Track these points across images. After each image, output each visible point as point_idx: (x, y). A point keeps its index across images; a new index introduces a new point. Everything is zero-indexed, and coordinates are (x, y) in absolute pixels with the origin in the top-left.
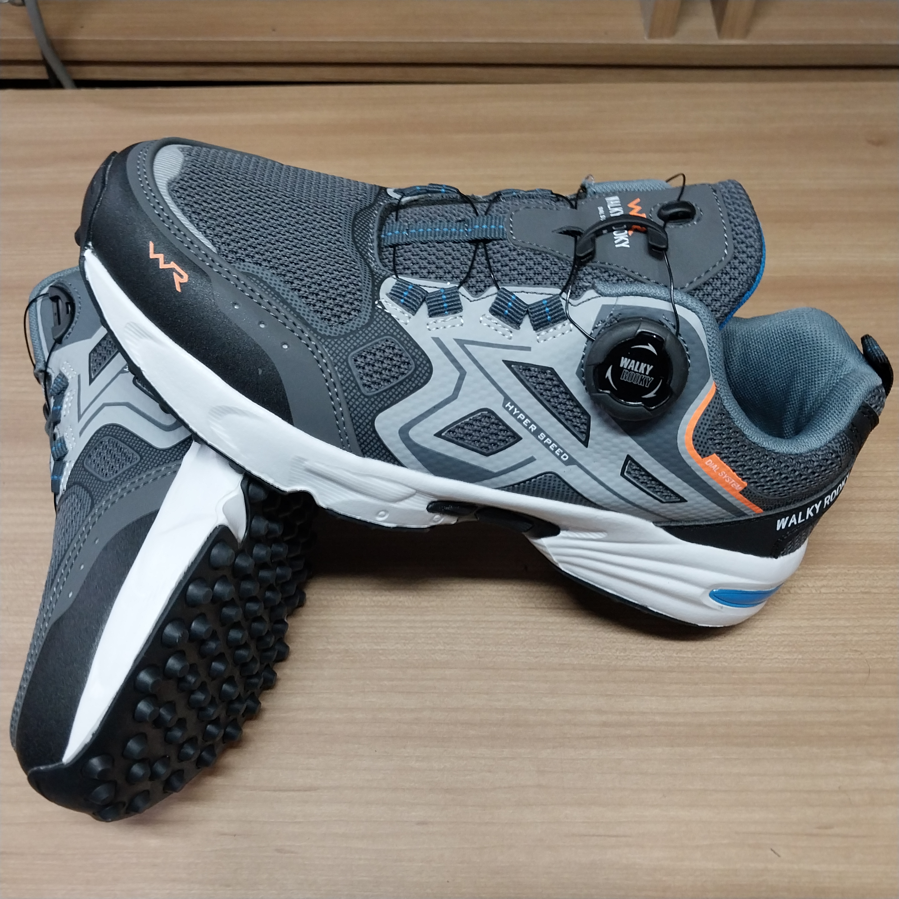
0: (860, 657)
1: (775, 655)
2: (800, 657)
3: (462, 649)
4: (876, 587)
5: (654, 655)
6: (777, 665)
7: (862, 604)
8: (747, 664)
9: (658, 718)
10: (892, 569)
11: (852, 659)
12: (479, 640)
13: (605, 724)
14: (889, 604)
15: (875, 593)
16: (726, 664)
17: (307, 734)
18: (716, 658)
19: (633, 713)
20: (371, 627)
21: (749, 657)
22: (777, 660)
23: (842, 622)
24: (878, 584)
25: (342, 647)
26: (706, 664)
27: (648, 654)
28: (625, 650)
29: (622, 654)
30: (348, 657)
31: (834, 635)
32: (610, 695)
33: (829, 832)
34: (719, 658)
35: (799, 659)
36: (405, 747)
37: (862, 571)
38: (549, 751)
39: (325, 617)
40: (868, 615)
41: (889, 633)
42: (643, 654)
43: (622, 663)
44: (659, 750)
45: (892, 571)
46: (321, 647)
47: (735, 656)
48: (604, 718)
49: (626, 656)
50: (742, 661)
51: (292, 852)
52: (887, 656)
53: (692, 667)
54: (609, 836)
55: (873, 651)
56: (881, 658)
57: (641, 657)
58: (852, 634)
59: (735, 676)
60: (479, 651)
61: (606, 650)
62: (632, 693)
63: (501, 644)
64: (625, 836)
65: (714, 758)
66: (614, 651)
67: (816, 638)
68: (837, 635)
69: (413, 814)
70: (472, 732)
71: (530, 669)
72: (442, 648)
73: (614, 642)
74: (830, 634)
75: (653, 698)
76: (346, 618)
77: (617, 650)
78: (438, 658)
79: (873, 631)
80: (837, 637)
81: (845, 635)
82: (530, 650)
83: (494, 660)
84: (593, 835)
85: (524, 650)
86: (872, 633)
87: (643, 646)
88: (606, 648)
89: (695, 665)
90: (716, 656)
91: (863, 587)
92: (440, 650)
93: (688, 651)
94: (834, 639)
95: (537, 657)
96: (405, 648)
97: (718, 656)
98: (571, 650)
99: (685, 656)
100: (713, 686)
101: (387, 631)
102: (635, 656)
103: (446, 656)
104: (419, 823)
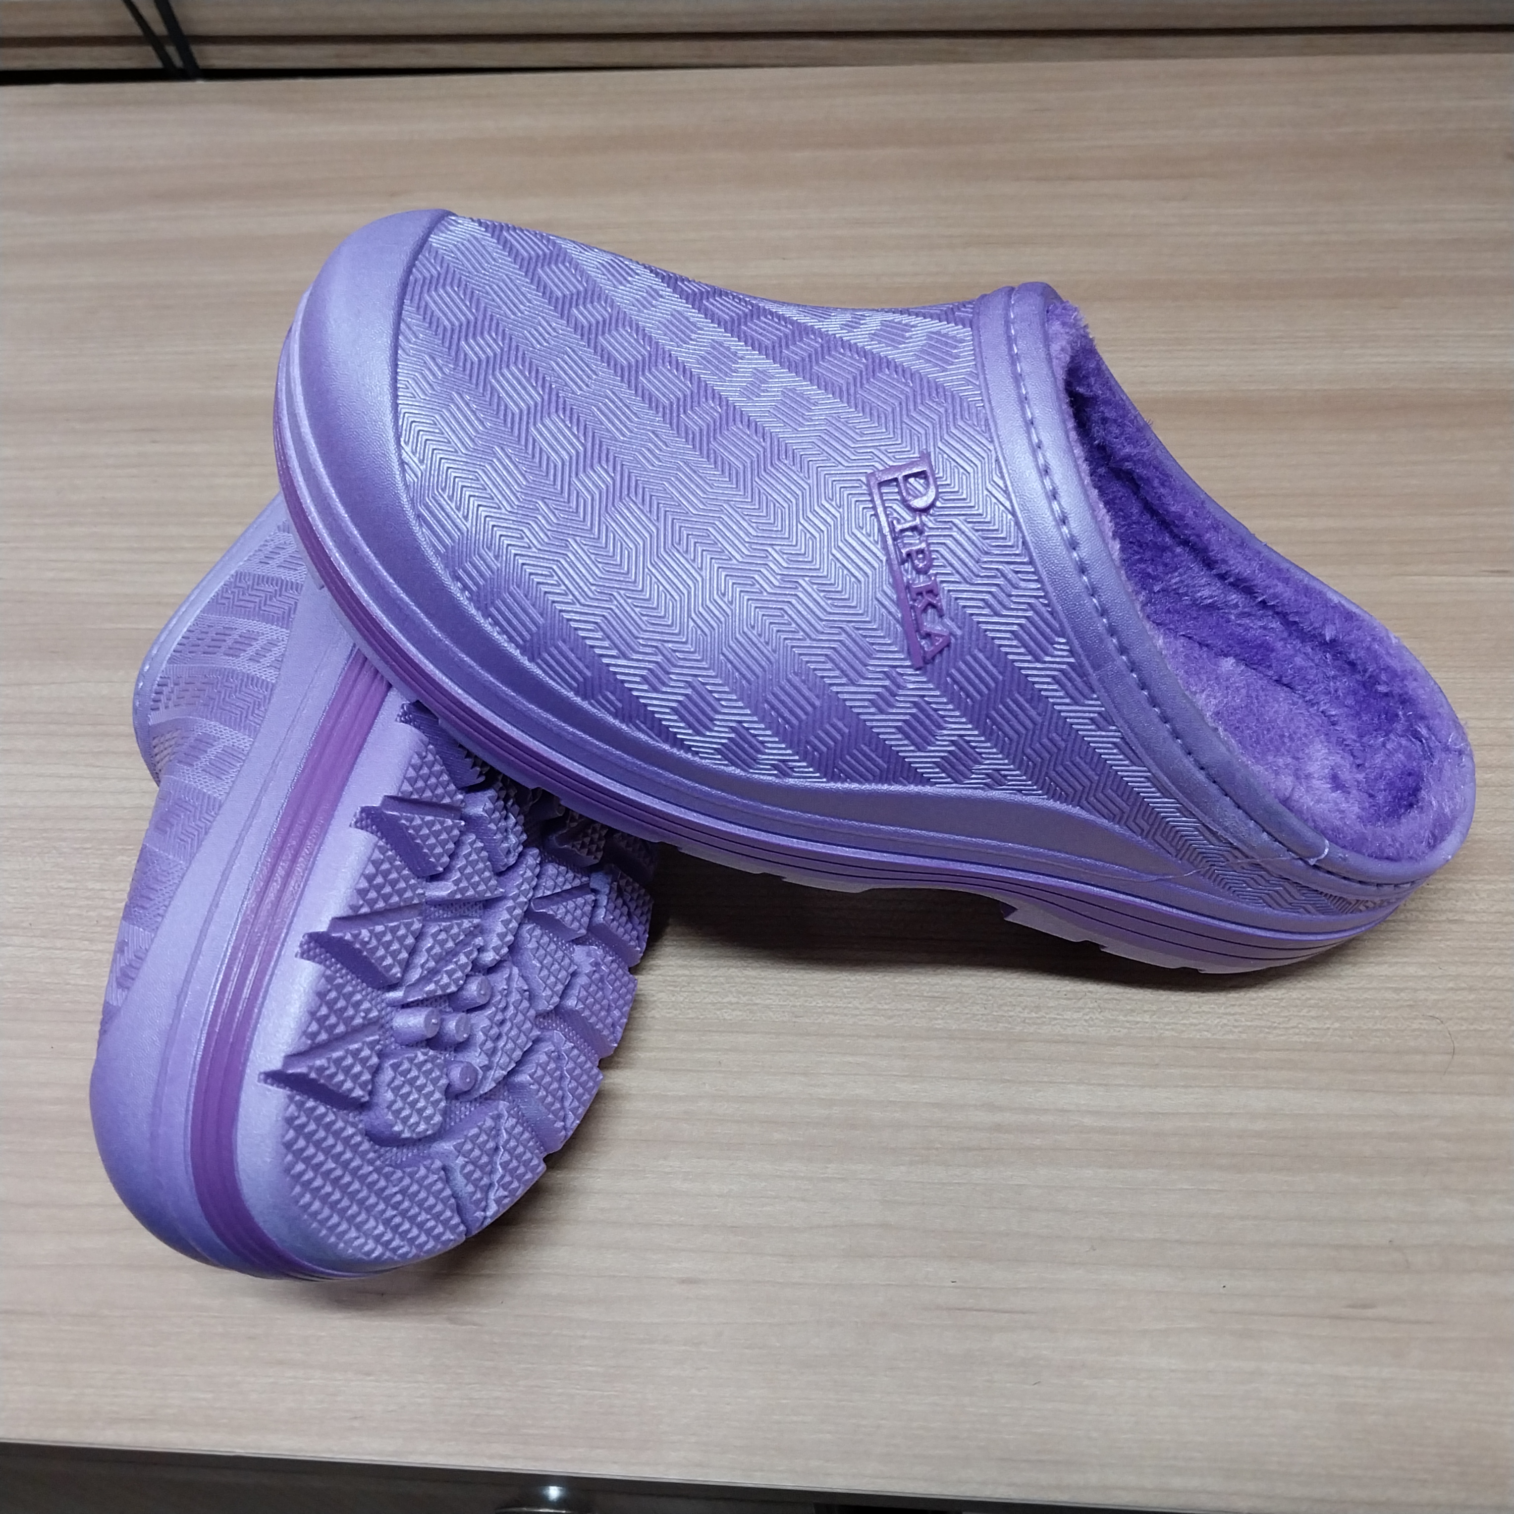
0: (1439, 1028)
1: (1293, 1023)
2: (1337, 1025)
3: (768, 1002)
4: (1475, 912)
5: (1087, 1017)
6: (1296, 1038)
7: (1447, 940)
8: (1244, 1036)
9: (1088, 1121)
10: (1504, 882)
11: (1427, 1031)
12: (796, 988)
13: (998, 1128)
14: (1496, 940)
15: (1471, 923)
16: (1209, 1035)
18: (1191, 1024)
19: (1046, 1111)
21: (1249, 1023)
22: (1297, 1031)
23: (1411, 970)
24: (1477, 908)
26: (1174, 1033)
27: (1076, 1016)
28: (1038, 1008)
29: (1034, 1015)
31: (1396, 990)
32: (1008, 1081)
33: (1369, 1313)
34: (1196, 1025)
35: (1336, 1029)
36: (665, 1158)
37: (1451, 885)
38: (902, 1168)
40: (1456, 959)
41: (1492, 989)
42: (1068, 1015)
43: (1032, 1029)
44: (1088, 1173)
45: (1503, 886)
47: (1225, 1021)
48: (998, 1118)
49: (1039, 1018)
50: (1236, 1030)
51: (474, 1324)
52: (1485, 1027)
53: (1151, 1038)
54: (995, 1311)
55: (1462, 1019)
56: (1475, 1030)
58: (1427, 989)
59: (1223, 1055)
60: (794, 1006)
61: (1006, 1008)
62: (1046, 1079)
63: (831, 996)
64: (1023, 1313)
65: (1181, 1189)
66: (1019, 1009)
67: (1366, 996)
68: (1402, 990)
69: (675, 1265)
70: (777, 1136)
71: (878, 1036)
72: (734, 1000)
73: (1020, 996)
74: (1387, 989)
75: (1082, 1088)
78: (726, 1016)
79: (1463, 985)
80: (1402, 994)
81: (1416, 990)
82: (880, 1007)
83: (820, 1020)
84: (971, 1309)
85: (868, 1006)
86: (1463, 989)
87: (1069, 1002)
88: (1005, 1004)
89: (1155, 1035)
90: (1192, 1021)
91: (1451, 911)
92: (731, 1004)
93: (1145, 1011)
94: (1397, 997)
95: (890, 1018)
97: (1195, 1021)
98: (947, 1008)
99: (1139, 1019)
100: (1185, 1070)
102: (1055, 1019)
103: (740, 1013)
104: (683, 1281)
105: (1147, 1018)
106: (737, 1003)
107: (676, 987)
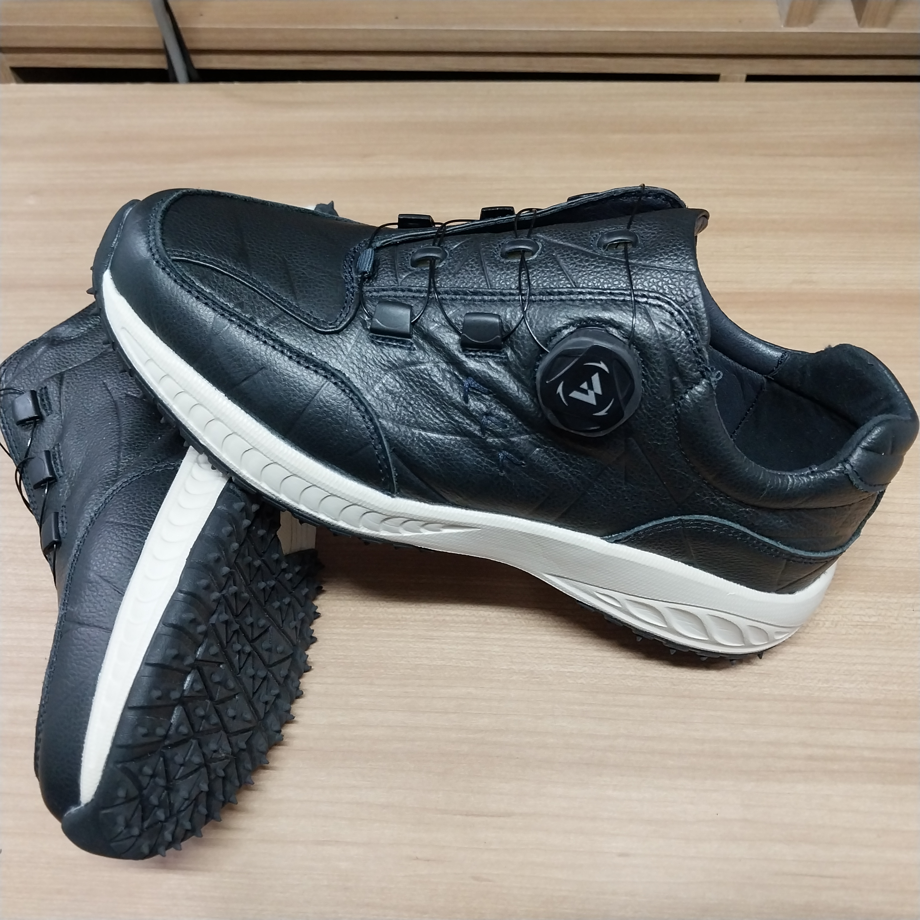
9: (866, 753)
13: (810, 758)
17: (498, 757)
19: (839, 747)
20: (556, 648)
25: (527, 668)
26: (914, 697)
29: (825, 685)
30: (535, 678)
32: (814, 728)
36: (600, 775)
38: (753, 784)
39: (506, 636)
42: (847, 685)
43: (825, 695)
44: (870, 787)
46: (505, 667)
48: (809, 751)
49: (828, 687)
51: (490, 881)
53: (899, 701)
54: (823, 877)
57: (845, 688)
62: (837, 726)
64: (839, 878)
69: (614, 844)
70: (670, 763)
71: (728, 699)
72: (633, 673)
73: (816, 673)
75: (860, 732)
76: (529, 638)
77: (819, 680)
78: (629, 684)
84: (806, 875)
89: (902, 698)
92: (632, 676)
93: (894, 683)
96: (593, 672)
101: (573, 653)
102: (839, 688)
103: (638, 682)
104: (621, 855)
105: (895, 687)
106: (635, 675)
107: (594, 663)
